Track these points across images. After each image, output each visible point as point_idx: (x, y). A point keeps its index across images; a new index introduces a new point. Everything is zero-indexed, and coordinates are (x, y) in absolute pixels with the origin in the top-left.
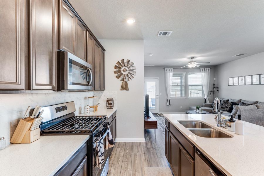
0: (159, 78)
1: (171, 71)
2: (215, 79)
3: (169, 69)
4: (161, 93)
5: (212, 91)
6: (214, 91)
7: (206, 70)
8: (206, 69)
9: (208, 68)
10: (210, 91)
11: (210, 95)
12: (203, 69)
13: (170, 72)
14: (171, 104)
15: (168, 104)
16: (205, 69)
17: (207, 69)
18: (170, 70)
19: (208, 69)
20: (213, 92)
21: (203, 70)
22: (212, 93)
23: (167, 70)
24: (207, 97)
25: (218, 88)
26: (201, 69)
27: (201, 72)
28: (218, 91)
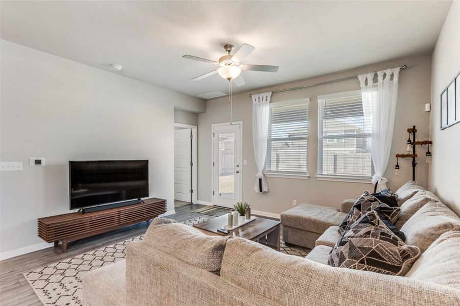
0: (241, 122)
1: (266, 100)
2: (427, 109)
3: (261, 96)
4: (245, 162)
5: (403, 156)
6: (414, 156)
7: (380, 78)
8: (380, 74)
9: (391, 68)
10: (398, 156)
11: (397, 172)
12: (370, 76)
13: (262, 105)
16: (376, 76)
17: (385, 75)
19: (388, 72)
20: (412, 159)
21: (370, 82)
22: (406, 164)
23: (257, 100)
24: (383, 176)
25: (431, 143)
26: (361, 78)
27: (360, 88)
28: (429, 154)
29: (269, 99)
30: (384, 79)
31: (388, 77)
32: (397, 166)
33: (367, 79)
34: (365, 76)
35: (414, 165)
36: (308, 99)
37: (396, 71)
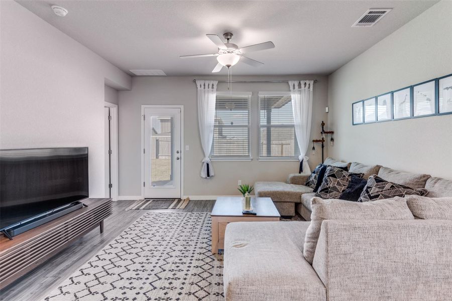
0: (182, 107)
1: (213, 88)
2: (327, 111)
3: (207, 83)
4: (187, 147)
5: (317, 141)
6: (323, 141)
7: (303, 86)
8: (302, 83)
9: (309, 80)
10: (314, 141)
11: (314, 152)
12: (296, 83)
13: (208, 92)
14: (211, 173)
15: (204, 174)
16: (300, 85)
17: (305, 83)
18: (211, 86)
19: (308, 82)
20: (321, 143)
21: (297, 87)
22: (318, 146)
23: (203, 86)
24: (306, 155)
25: (332, 133)
26: (291, 83)
27: (290, 91)
28: (332, 139)
29: (215, 87)
30: (305, 87)
31: (307, 86)
32: (314, 148)
33: (294, 85)
34: (293, 82)
35: (323, 147)
36: (251, 93)
37: (312, 83)
